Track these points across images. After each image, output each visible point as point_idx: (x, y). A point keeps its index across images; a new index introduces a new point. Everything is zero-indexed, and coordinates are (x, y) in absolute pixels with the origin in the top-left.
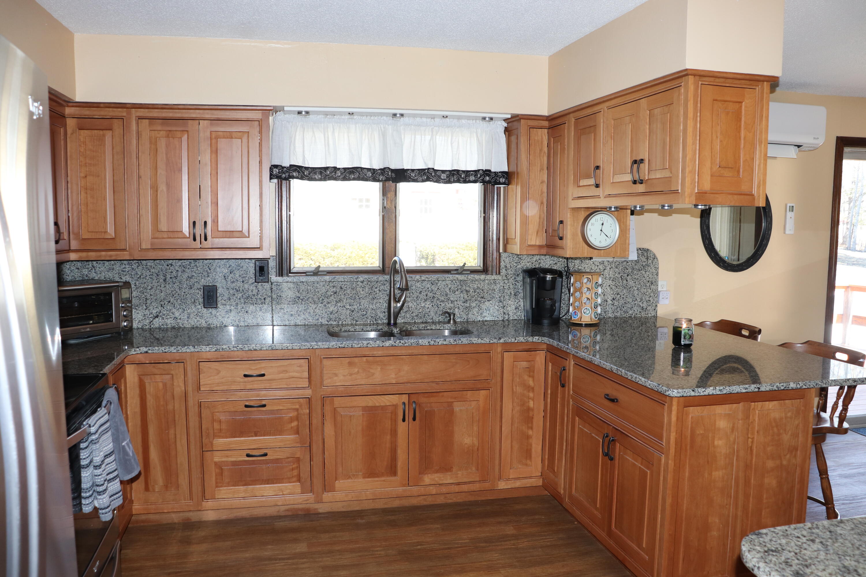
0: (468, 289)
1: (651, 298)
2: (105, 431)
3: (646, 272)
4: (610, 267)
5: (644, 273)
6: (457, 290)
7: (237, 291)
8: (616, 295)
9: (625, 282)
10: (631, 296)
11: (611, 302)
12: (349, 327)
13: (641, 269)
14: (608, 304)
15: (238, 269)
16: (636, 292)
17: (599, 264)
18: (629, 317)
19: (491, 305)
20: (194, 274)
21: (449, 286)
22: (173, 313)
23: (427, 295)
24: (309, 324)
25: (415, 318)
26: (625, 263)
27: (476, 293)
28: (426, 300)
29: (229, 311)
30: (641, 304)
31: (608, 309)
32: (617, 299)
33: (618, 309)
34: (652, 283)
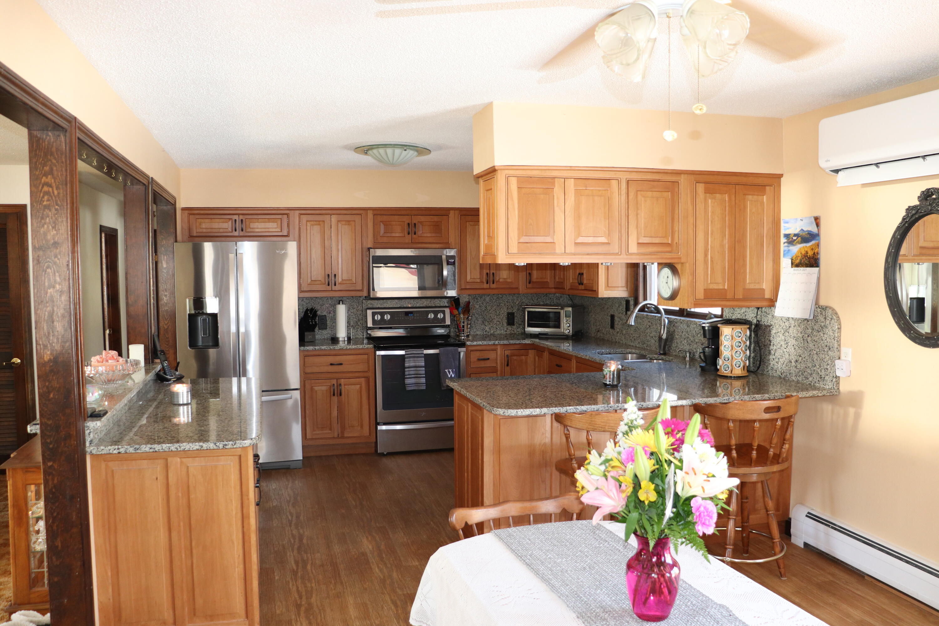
1: (829, 366)
3: (824, 334)
5: (822, 335)
7: (620, 319)
8: (799, 357)
9: (806, 343)
10: (811, 360)
11: (794, 364)
13: (819, 330)
14: (792, 365)
15: (621, 305)
16: (815, 357)
17: (785, 321)
18: (809, 384)
20: (608, 306)
22: (603, 330)
25: (680, 352)
26: (806, 321)
28: (685, 339)
29: (618, 332)
30: (819, 371)
31: (792, 371)
32: (799, 362)
33: (800, 373)
34: (830, 349)
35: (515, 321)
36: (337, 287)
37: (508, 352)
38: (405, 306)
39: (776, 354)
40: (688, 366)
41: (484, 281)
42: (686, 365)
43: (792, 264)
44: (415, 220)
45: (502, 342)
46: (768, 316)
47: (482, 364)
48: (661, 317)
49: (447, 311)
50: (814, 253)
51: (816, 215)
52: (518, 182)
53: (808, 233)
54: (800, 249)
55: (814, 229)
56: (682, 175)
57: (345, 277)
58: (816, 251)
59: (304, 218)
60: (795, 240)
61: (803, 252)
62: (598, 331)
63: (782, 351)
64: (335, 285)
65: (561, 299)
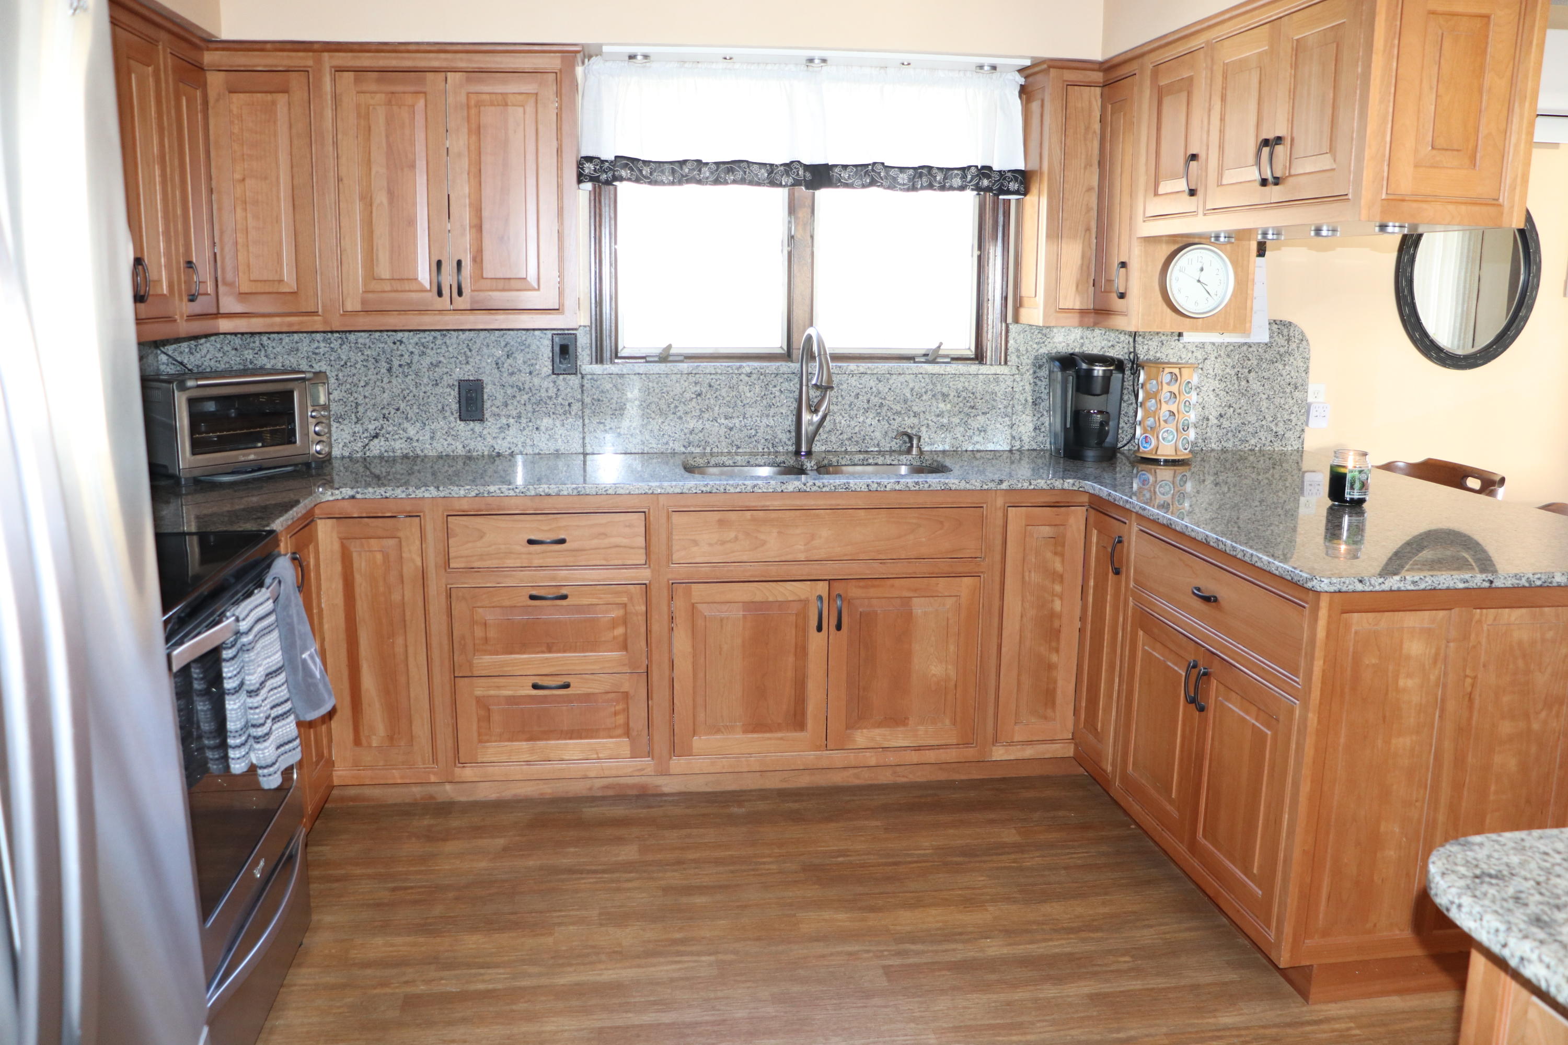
0: (945, 390)
1: (1294, 415)
2: (267, 630)
4: (1216, 354)
5: (1281, 367)
6: (926, 393)
7: (520, 390)
8: (1226, 408)
9: (1243, 383)
10: (1255, 411)
11: (1216, 421)
12: (723, 458)
13: (1275, 359)
14: (1210, 424)
15: (522, 350)
16: (1265, 404)
17: (1194, 349)
18: (1251, 450)
19: (988, 423)
20: (442, 359)
21: (911, 385)
22: (405, 430)
23: (868, 401)
24: (651, 451)
25: (847, 442)
26: (1245, 348)
27: (960, 399)
29: (505, 427)
30: (1273, 426)
31: (1209, 434)
32: (1228, 415)
33: (1230, 434)
34: (1296, 388)
46: (1150, 343)
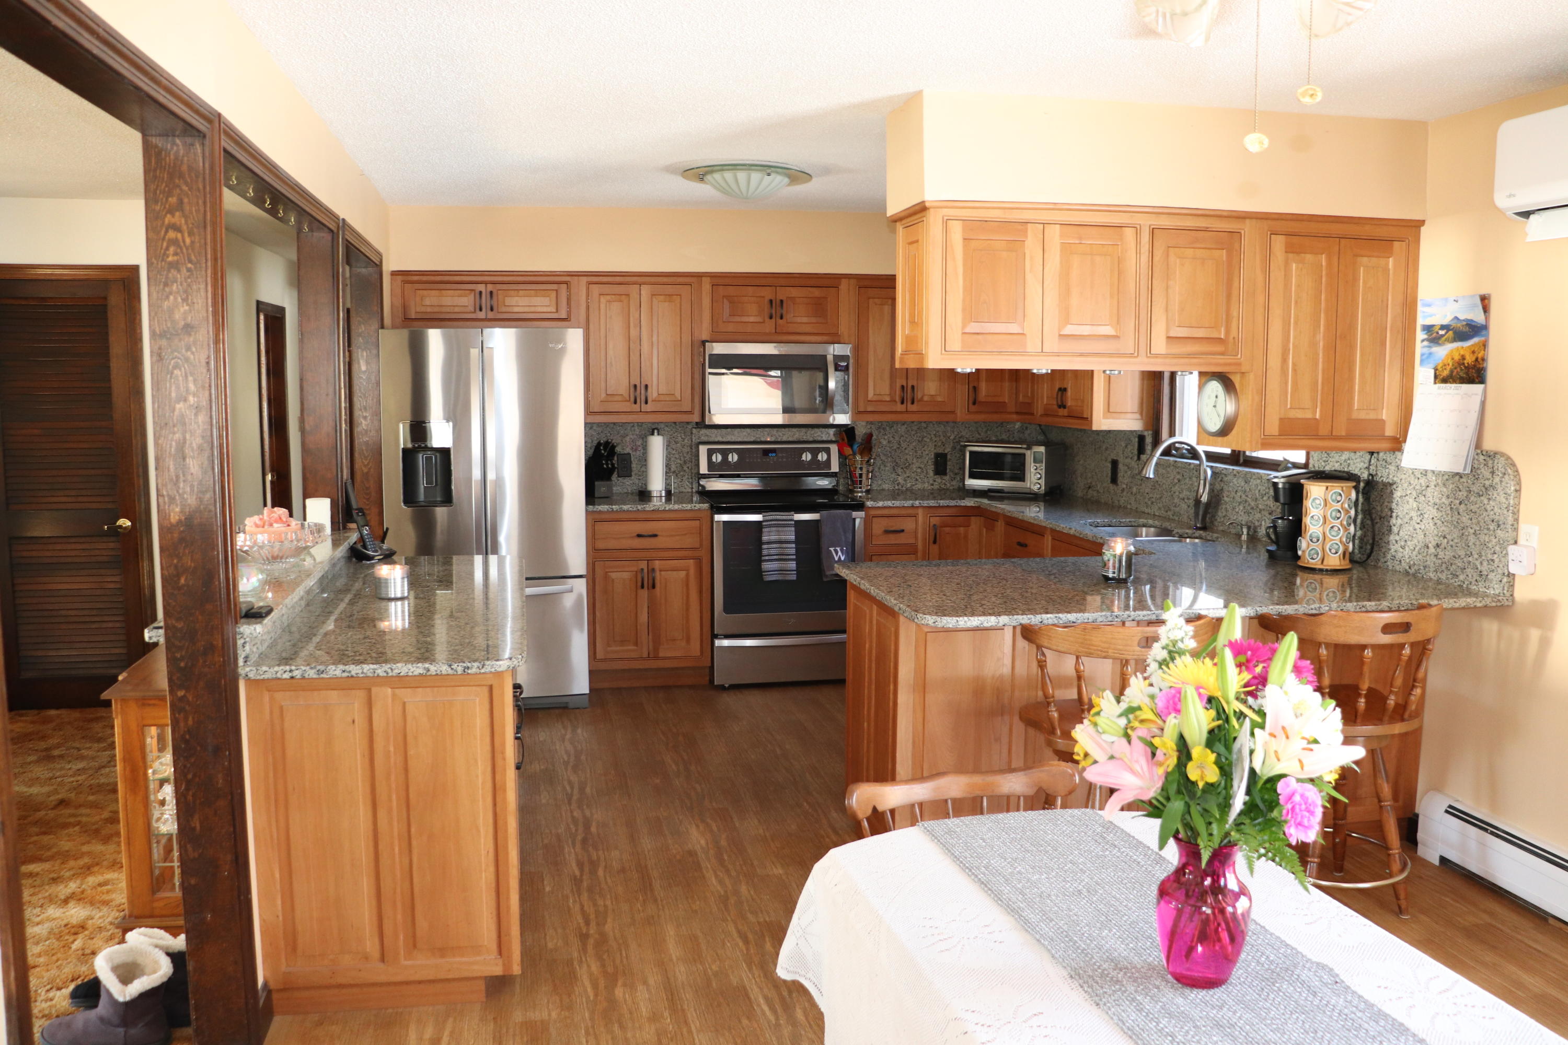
1: (1496, 556)
3: (1489, 499)
5: (1486, 501)
6: (1265, 494)
7: (1128, 468)
8: (1442, 538)
9: (1455, 515)
10: (1463, 545)
11: (1434, 550)
13: (1481, 493)
14: (1429, 553)
15: (1130, 444)
16: (1472, 539)
17: (1419, 476)
18: (1459, 586)
20: (1108, 446)
21: (1259, 488)
22: (1097, 486)
23: (1241, 497)
26: (1457, 477)
28: (1240, 503)
29: (1123, 490)
30: (1478, 563)
31: (1428, 563)
32: (1443, 546)
33: (1444, 565)
34: (1499, 526)
35: (948, 467)
36: (649, 408)
37: (934, 521)
38: (763, 439)
39: (1401, 533)
40: (1244, 550)
41: (898, 399)
42: (1242, 547)
43: (1436, 377)
44: (783, 294)
45: (925, 503)
46: (1390, 467)
47: (892, 539)
48: (1200, 465)
49: (834, 449)
50: (1477, 359)
51: (1483, 292)
52: (964, 229)
53: (1467, 325)
54: (1452, 351)
55: (1479, 318)
56: (1248, 221)
57: (663, 390)
58: (1480, 356)
59: (595, 289)
60: (1442, 336)
61: (1457, 357)
62: (1089, 487)
63: (1411, 529)
64: (646, 402)
65: (1028, 432)
